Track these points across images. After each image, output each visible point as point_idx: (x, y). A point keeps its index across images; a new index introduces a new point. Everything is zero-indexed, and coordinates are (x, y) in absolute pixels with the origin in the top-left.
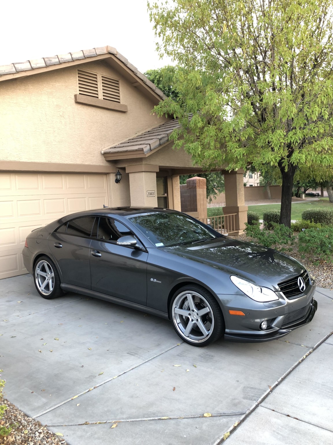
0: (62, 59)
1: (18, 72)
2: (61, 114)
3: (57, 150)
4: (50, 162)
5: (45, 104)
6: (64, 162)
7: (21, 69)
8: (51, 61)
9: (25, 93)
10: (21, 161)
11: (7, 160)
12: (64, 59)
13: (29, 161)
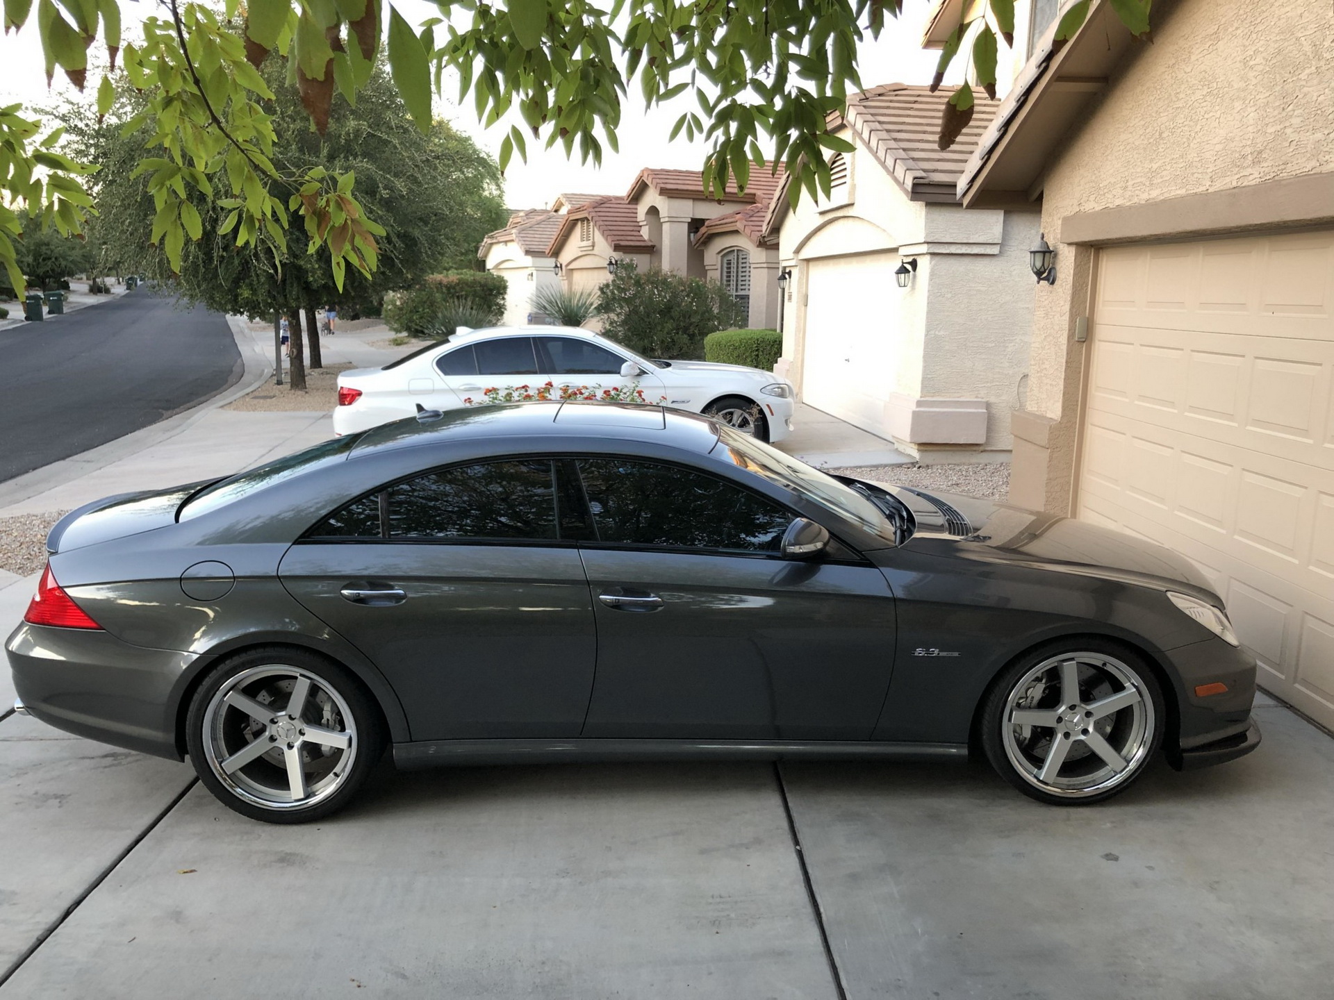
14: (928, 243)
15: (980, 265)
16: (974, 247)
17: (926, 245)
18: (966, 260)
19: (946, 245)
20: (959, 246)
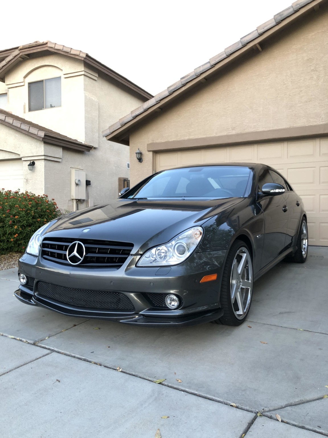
0: (298, 5)
1: (244, 46)
2: (312, 68)
3: (302, 112)
4: (292, 127)
5: (292, 64)
6: (311, 124)
7: (247, 41)
8: (283, 14)
9: (269, 61)
10: (258, 131)
11: (244, 132)
12: (300, 4)
13: (267, 130)
14: (44, 155)
15: (57, 164)
16: (56, 158)
17: (44, 156)
18: (53, 163)
19: (49, 157)
20: (52, 158)
